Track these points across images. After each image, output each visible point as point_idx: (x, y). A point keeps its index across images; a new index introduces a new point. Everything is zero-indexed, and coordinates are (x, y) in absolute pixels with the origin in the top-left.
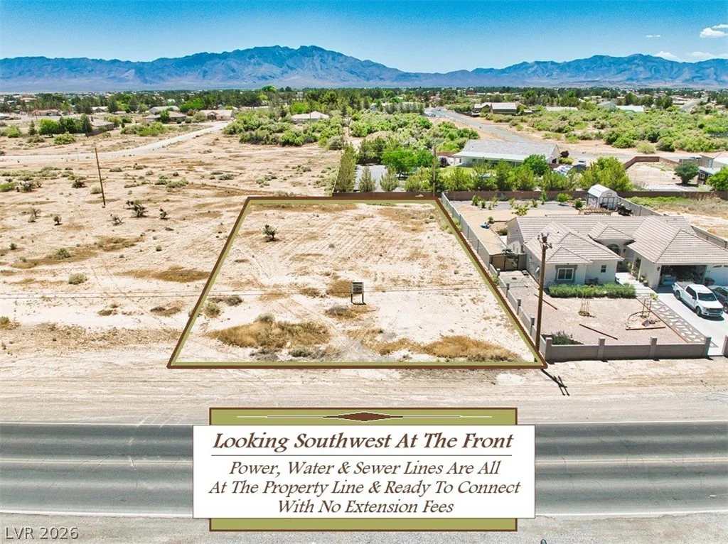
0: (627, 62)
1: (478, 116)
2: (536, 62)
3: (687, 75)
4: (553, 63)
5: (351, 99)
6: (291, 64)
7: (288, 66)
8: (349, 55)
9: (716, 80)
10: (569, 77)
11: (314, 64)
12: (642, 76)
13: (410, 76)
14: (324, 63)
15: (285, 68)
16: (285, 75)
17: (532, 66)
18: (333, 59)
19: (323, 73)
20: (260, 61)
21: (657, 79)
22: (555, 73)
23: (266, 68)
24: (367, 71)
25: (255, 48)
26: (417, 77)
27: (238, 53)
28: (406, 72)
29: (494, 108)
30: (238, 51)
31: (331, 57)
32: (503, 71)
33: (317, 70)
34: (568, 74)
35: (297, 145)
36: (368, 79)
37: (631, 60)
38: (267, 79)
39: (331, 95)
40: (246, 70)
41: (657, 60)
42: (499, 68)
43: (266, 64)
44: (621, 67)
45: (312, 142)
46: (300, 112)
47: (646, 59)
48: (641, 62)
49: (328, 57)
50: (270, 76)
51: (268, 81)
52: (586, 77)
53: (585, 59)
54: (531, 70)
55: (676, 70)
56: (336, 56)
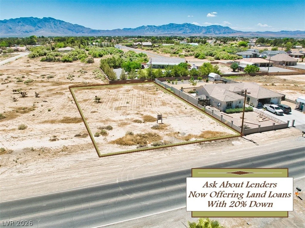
0: (182, 26)
1: (137, 48)
2: (148, 26)
3: (204, 31)
4: (154, 26)
5: (81, 41)
6: (39, 25)
7: (38, 26)
8: (67, 22)
9: (214, 33)
10: (162, 32)
11: (51, 26)
12: (188, 32)
13: (96, 31)
14: (56, 25)
15: (37, 27)
16: (37, 31)
17: (147, 28)
18: (60, 23)
19: (56, 30)
20: (24, 24)
21: (193, 32)
22: (156, 30)
23: (27, 27)
24: (77, 29)
25: (21, 18)
26: (99, 31)
27: (12, 20)
28: (94, 29)
29: (143, 45)
30: (12, 19)
31: (59, 22)
32: (135, 29)
33: (53, 28)
34: (161, 31)
35: (71, 62)
36: (77, 33)
37: (183, 25)
38: (28, 32)
39: (72, 40)
40: (17, 28)
41: (193, 25)
42: (133, 28)
43: (27, 26)
44: (180, 28)
45: (76, 60)
46: (60, 47)
47: (189, 25)
48: (187, 26)
49: (57, 22)
50: (30, 31)
51: (29, 33)
52: (168, 32)
53: (167, 25)
54: (146, 29)
55: (200, 29)
56: (61, 22)
